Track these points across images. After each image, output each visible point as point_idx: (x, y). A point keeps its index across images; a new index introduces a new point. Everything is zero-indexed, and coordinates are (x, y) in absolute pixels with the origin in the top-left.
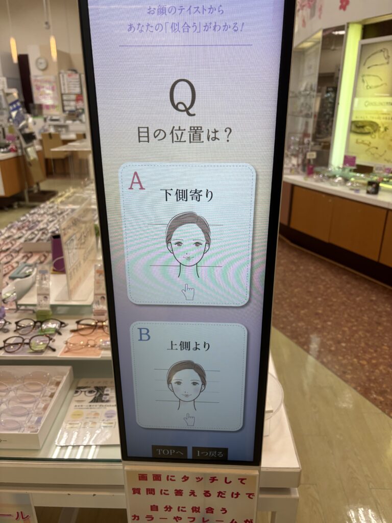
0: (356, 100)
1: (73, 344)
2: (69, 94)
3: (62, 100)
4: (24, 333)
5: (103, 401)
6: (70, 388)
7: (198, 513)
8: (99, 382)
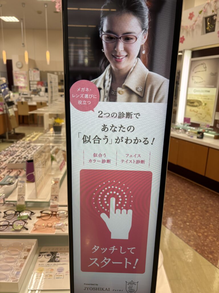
0: (189, 89)
1: (38, 225)
2: (34, 81)
3: (30, 84)
4: (9, 219)
6: (36, 253)
8: (53, 249)
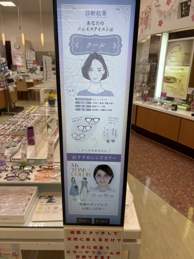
0: (167, 67)
1: (38, 177)
2: (30, 60)
3: (27, 63)
4: (15, 172)
5: (52, 202)
6: (37, 197)
7: (96, 249)
8: (50, 194)
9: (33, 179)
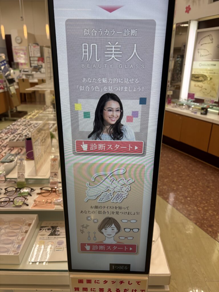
0: (194, 63)
1: (38, 201)
2: (34, 57)
3: (30, 60)
4: (10, 195)
5: (56, 235)
6: (37, 227)
8: (54, 224)
9: (32, 205)
